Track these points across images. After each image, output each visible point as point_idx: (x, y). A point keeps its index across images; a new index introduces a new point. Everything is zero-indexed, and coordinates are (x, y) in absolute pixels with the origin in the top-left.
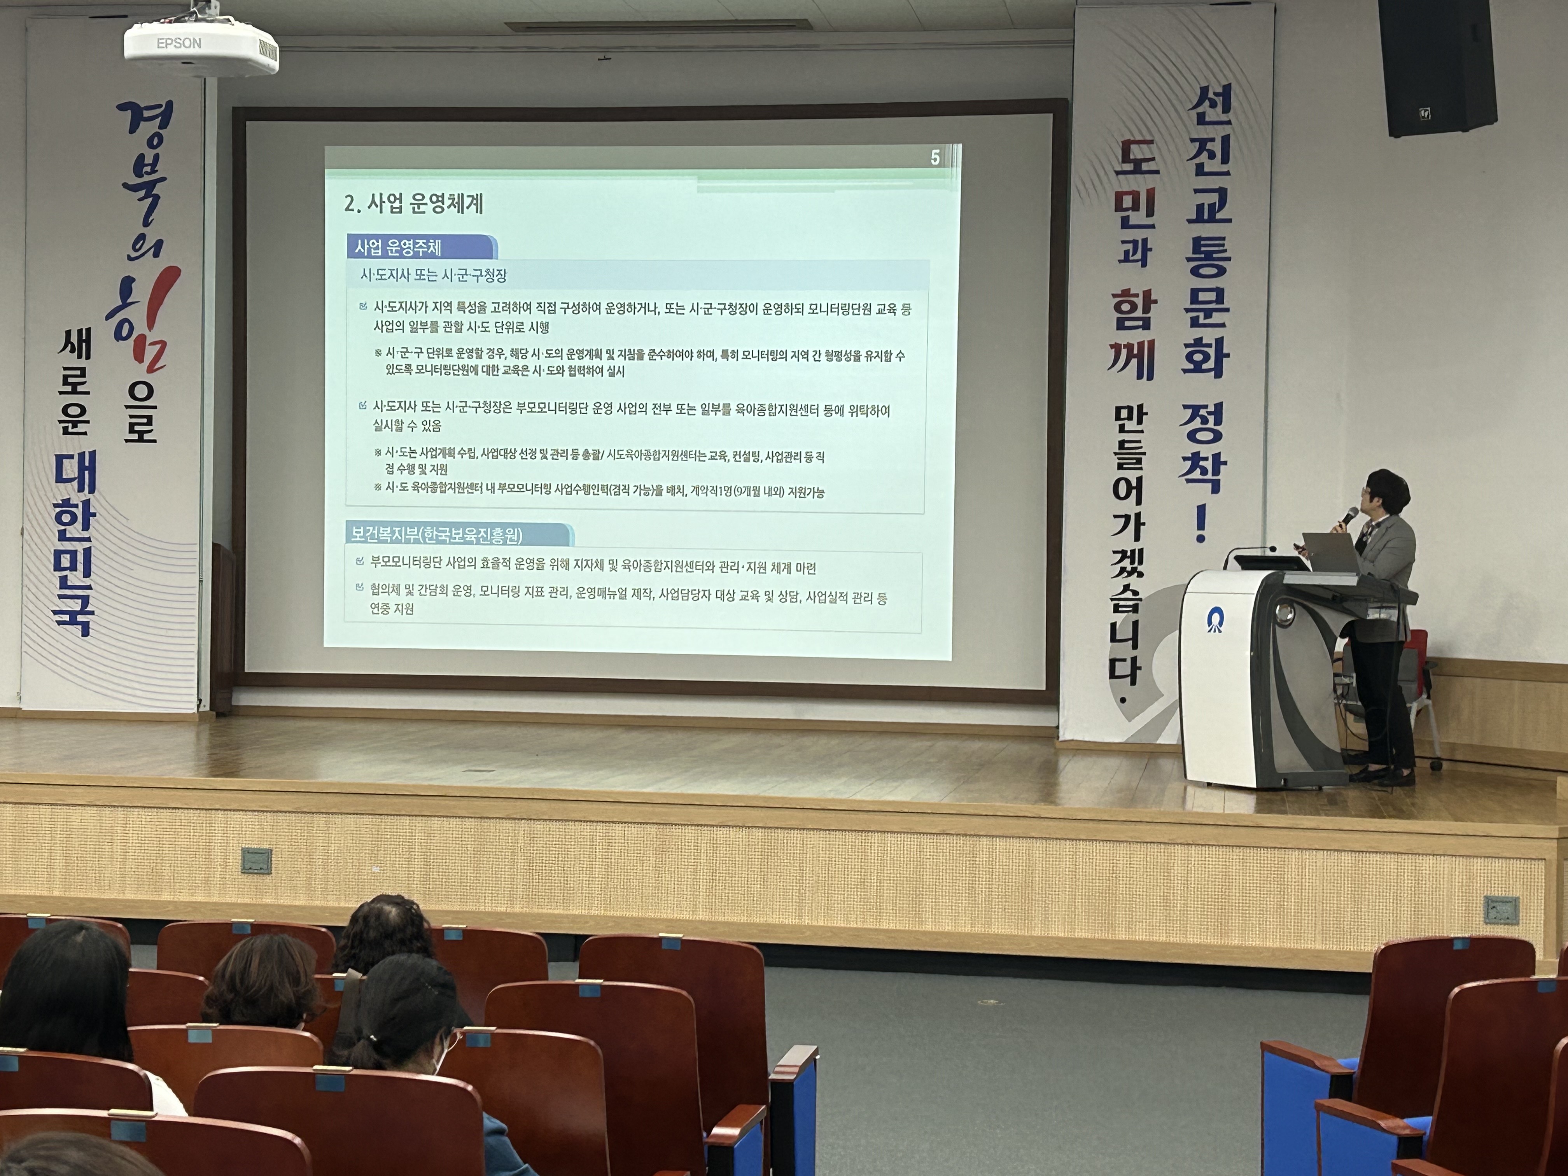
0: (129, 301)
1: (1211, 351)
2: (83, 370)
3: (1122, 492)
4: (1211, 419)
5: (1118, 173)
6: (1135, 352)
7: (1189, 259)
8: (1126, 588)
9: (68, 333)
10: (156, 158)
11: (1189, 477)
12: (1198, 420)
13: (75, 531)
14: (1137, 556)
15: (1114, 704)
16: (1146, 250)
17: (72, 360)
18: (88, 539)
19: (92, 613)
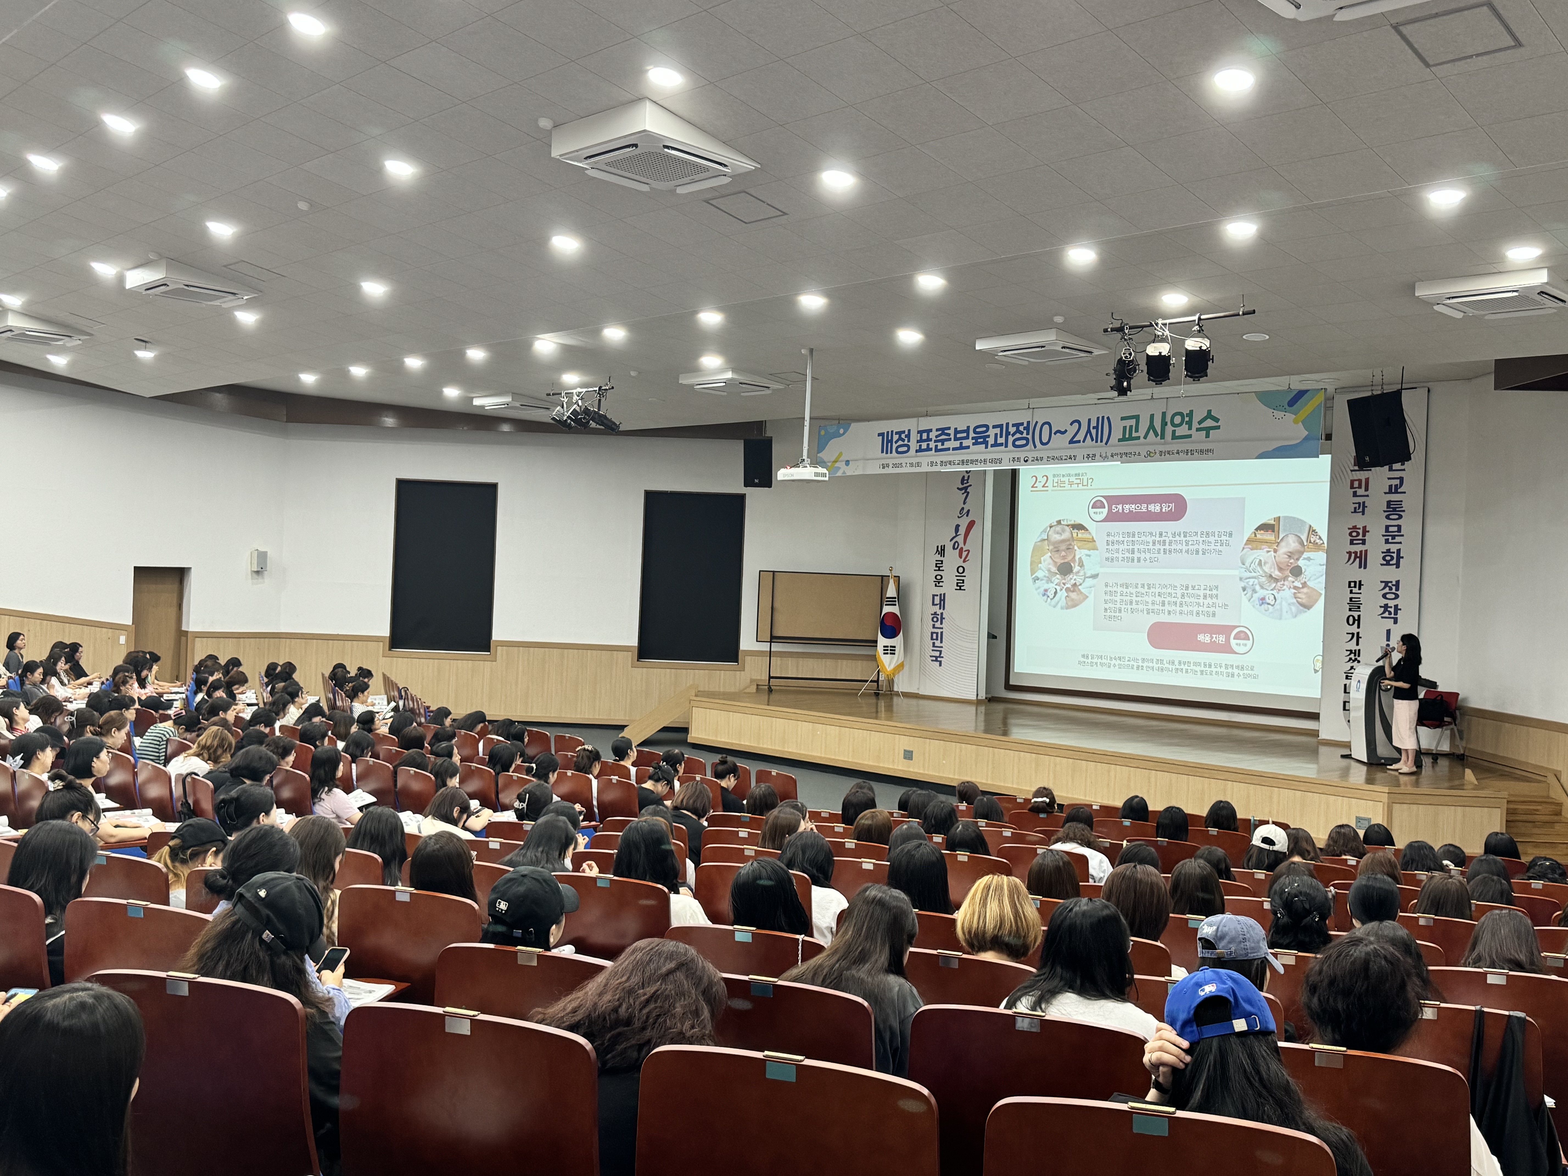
0: (958, 534)
1: (1395, 555)
2: (942, 561)
3: (1351, 622)
4: (1394, 588)
5: (1352, 471)
6: (1358, 555)
7: (1385, 511)
8: (1352, 668)
9: (938, 547)
10: (969, 476)
11: (1383, 615)
12: (1388, 588)
13: (938, 625)
14: (1357, 653)
15: (1345, 723)
16: (1364, 507)
17: (938, 557)
18: (942, 628)
19: (943, 657)
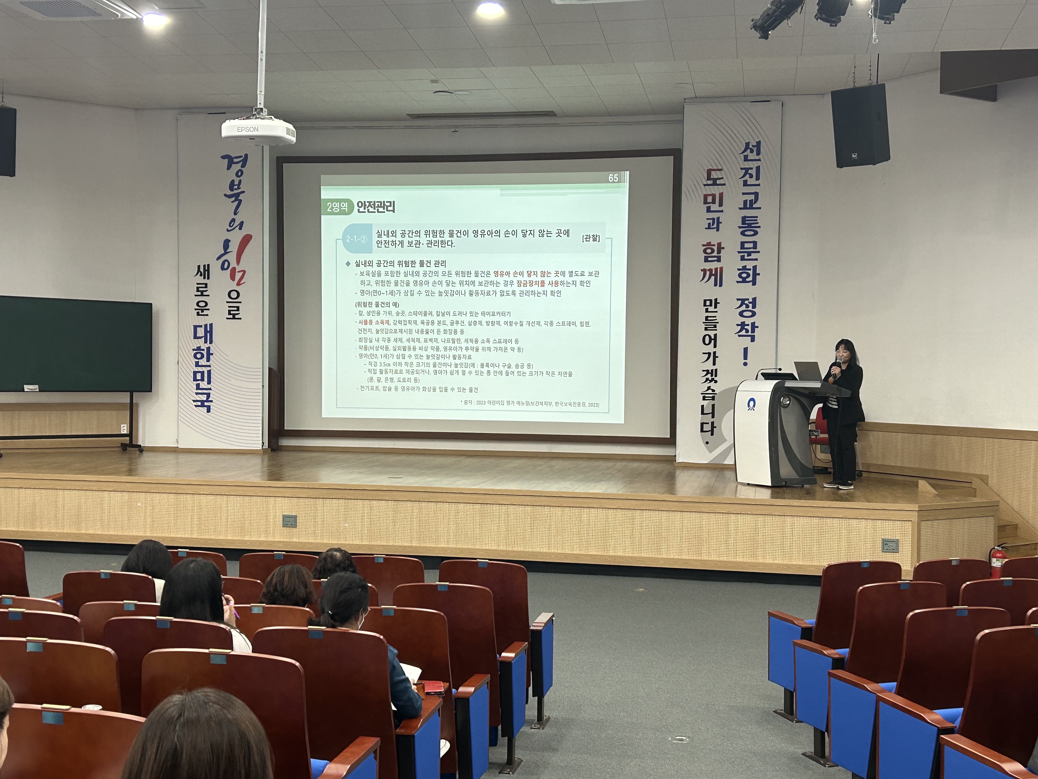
0: (228, 251)
1: (751, 272)
2: (206, 285)
3: (707, 341)
4: (751, 305)
5: (705, 185)
6: (713, 273)
7: (740, 227)
8: (709, 388)
9: (199, 267)
10: (240, 181)
11: (740, 334)
12: (744, 306)
13: (203, 362)
14: (714, 373)
15: (703, 445)
16: (719, 223)
17: (201, 279)
18: (210, 366)
19: (212, 401)
